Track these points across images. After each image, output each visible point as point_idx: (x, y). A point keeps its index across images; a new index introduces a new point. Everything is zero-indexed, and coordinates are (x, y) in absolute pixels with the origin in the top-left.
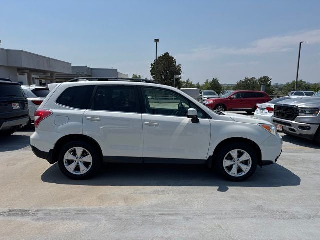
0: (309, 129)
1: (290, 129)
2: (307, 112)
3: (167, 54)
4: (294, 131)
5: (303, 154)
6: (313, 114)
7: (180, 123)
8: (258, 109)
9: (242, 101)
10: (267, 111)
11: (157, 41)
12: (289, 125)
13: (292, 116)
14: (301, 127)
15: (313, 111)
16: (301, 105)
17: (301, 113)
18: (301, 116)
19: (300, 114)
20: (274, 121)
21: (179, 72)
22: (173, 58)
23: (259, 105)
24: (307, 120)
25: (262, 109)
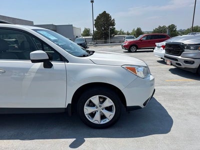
0: (193, 63)
1: (177, 63)
2: (192, 48)
3: (105, 12)
4: (180, 65)
5: (186, 87)
6: (196, 49)
7: (29, 69)
8: (156, 47)
9: (149, 42)
10: (162, 48)
11: (92, 2)
12: (176, 60)
13: (179, 52)
14: (186, 62)
15: (197, 47)
16: (186, 42)
17: (187, 49)
18: (186, 51)
19: (185, 50)
20: (165, 57)
21: (113, 24)
22: (109, 15)
23: (157, 44)
24: (191, 55)
25: (159, 47)
